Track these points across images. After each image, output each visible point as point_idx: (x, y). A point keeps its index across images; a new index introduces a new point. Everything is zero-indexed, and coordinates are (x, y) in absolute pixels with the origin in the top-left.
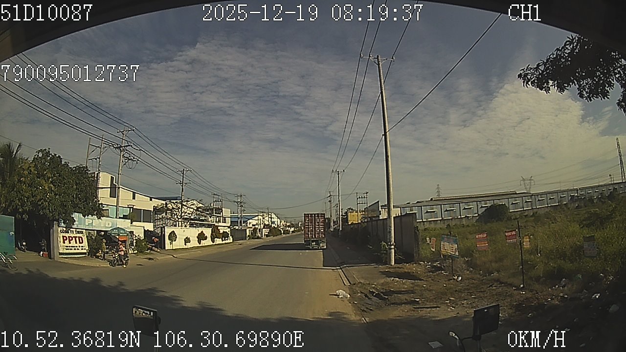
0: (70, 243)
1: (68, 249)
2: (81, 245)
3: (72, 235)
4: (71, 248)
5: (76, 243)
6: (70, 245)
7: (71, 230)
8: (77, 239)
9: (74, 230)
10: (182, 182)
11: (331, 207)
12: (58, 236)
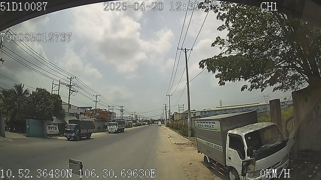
0: (51, 130)
2: (56, 130)
3: (52, 126)
5: (54, 129)
6: (52, 130)
7: (51, 124)
8: (54, 128)
9: (53, 124)
10: (96, 101)
11: (166, 112)
12: (47, 127)
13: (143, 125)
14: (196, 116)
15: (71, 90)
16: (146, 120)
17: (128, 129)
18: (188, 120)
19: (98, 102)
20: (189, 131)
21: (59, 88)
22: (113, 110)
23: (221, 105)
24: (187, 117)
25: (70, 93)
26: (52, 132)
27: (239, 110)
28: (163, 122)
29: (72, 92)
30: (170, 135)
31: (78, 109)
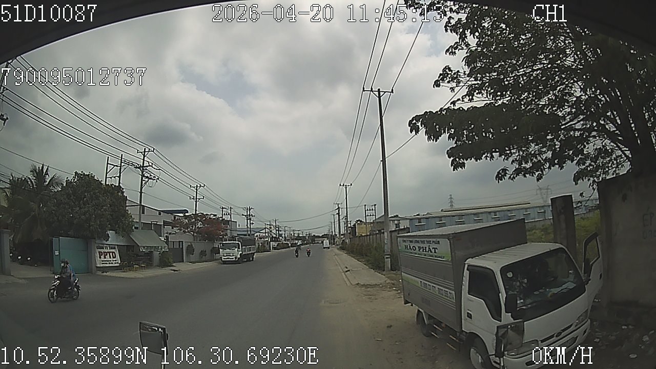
0: (105, 258)
1: (104, 263)
2: (114, 259)
3: (106, 251)
4: (106, 262)
5: (110, 257)
6: (105, 260)
7: (105, 245)
8: (111, 254)
9: (108, 246)
10: (195, 198)
11: (339, 220)
12: (95, 252)
13: (291, 247)
14: (401, 228)
15: (145, 175)
16: (298, 236)
17: (262, 255)
18: (384, 237)
19: (199, 199)
20: (387, 258)
21: (120, 173)
22: (231, 215)
23: (452, 206)
24: (382, 231)
25: (144, 182)
26: (107, 263)
27: (487, 217)
28: (334, 239)
29: (147, 180)
30: (347, 268)
31: (160, 214)
